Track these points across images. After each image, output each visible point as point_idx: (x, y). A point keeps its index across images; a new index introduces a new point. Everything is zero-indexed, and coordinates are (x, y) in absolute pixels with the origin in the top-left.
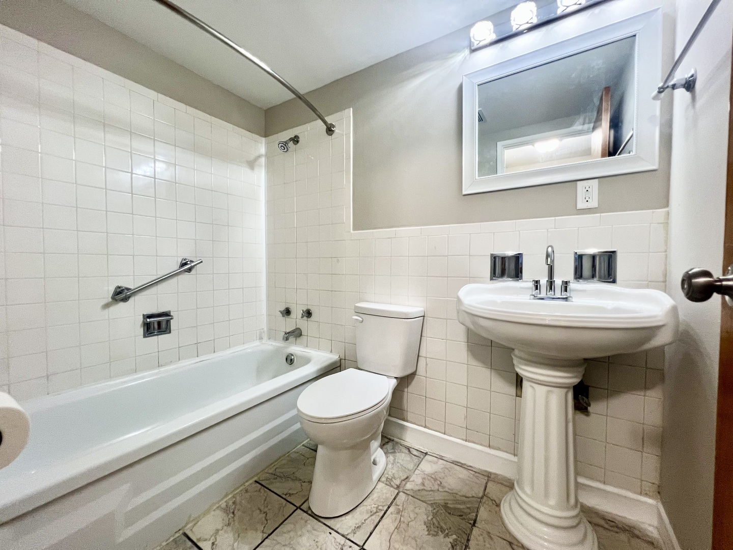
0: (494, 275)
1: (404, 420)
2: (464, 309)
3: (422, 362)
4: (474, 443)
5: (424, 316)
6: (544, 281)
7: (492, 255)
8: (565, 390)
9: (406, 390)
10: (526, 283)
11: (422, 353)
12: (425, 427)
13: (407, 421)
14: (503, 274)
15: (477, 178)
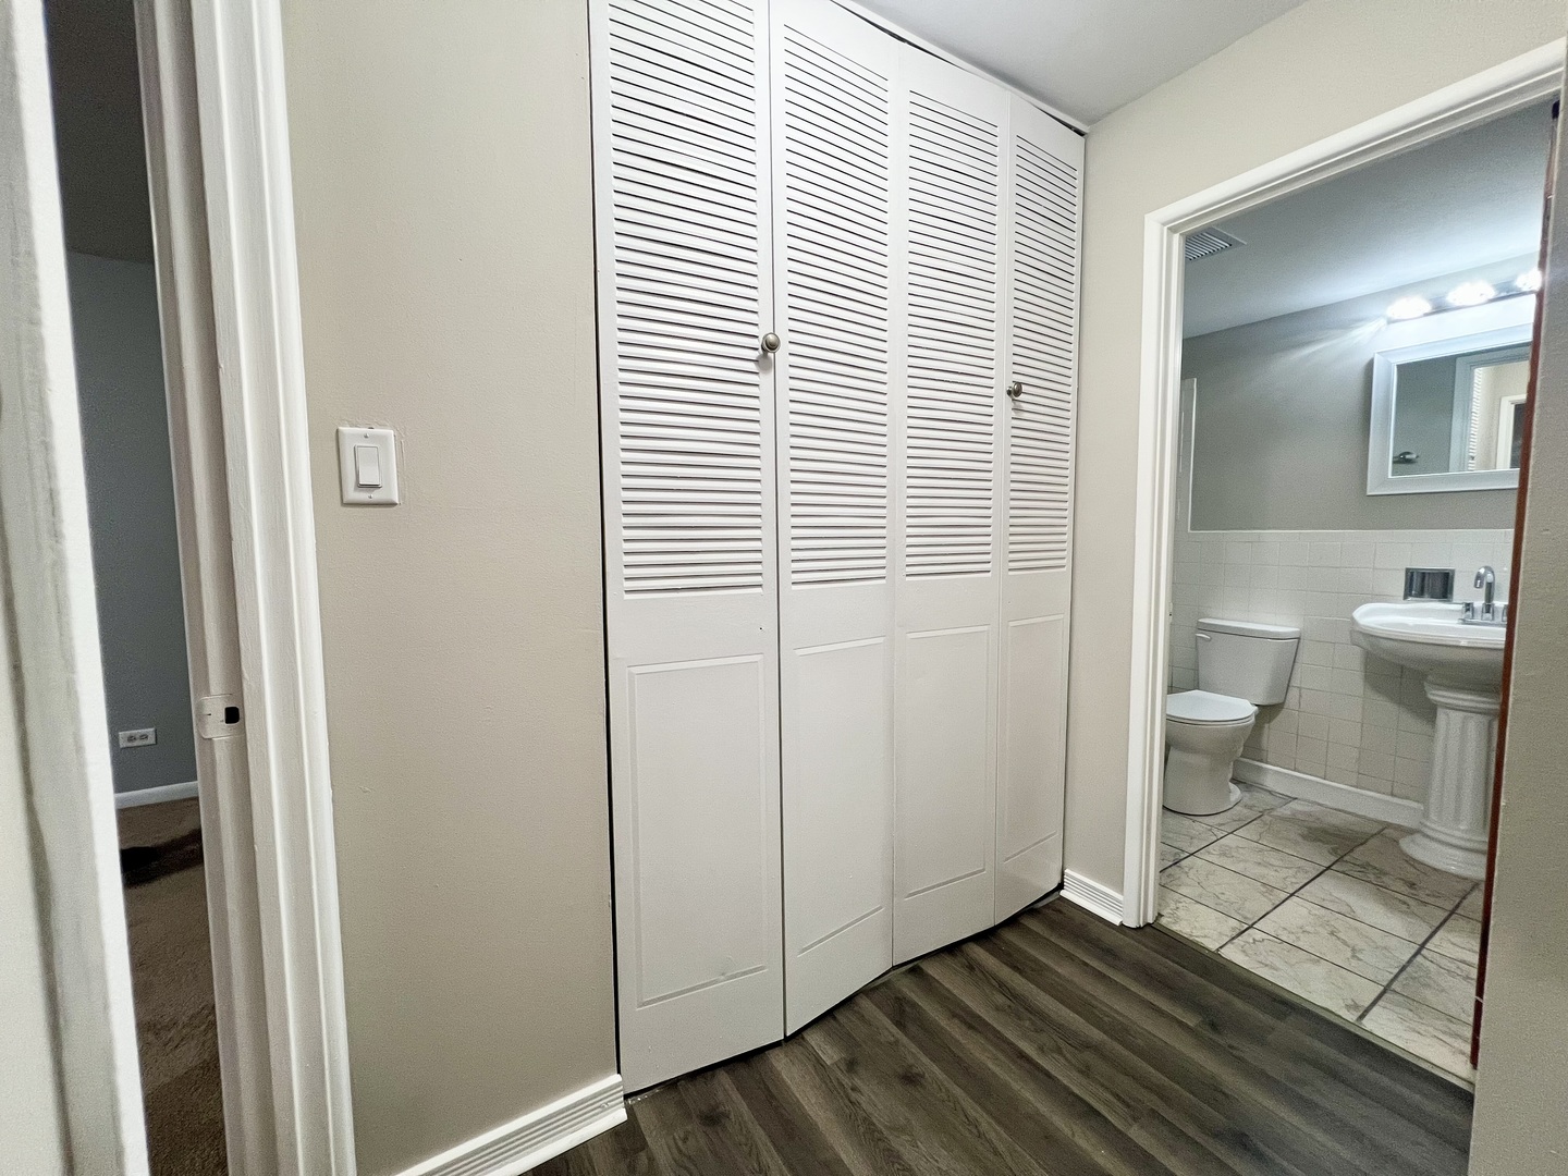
0: (1408, 594)
1: (1261, 761)
2: (1357, 629)
3: (1293, 693)
4: (1368, 790)
5: (1299, 638)
6: (1479, 604)
7: (1407, 570)
8: (1489, 718)
9: (1267, 725)
10: (1455, 606)
11: (1295, 682)
12: (1295, 770)
13: (1267, 763)
14: (1421, 594)
15: (1390, 477)
